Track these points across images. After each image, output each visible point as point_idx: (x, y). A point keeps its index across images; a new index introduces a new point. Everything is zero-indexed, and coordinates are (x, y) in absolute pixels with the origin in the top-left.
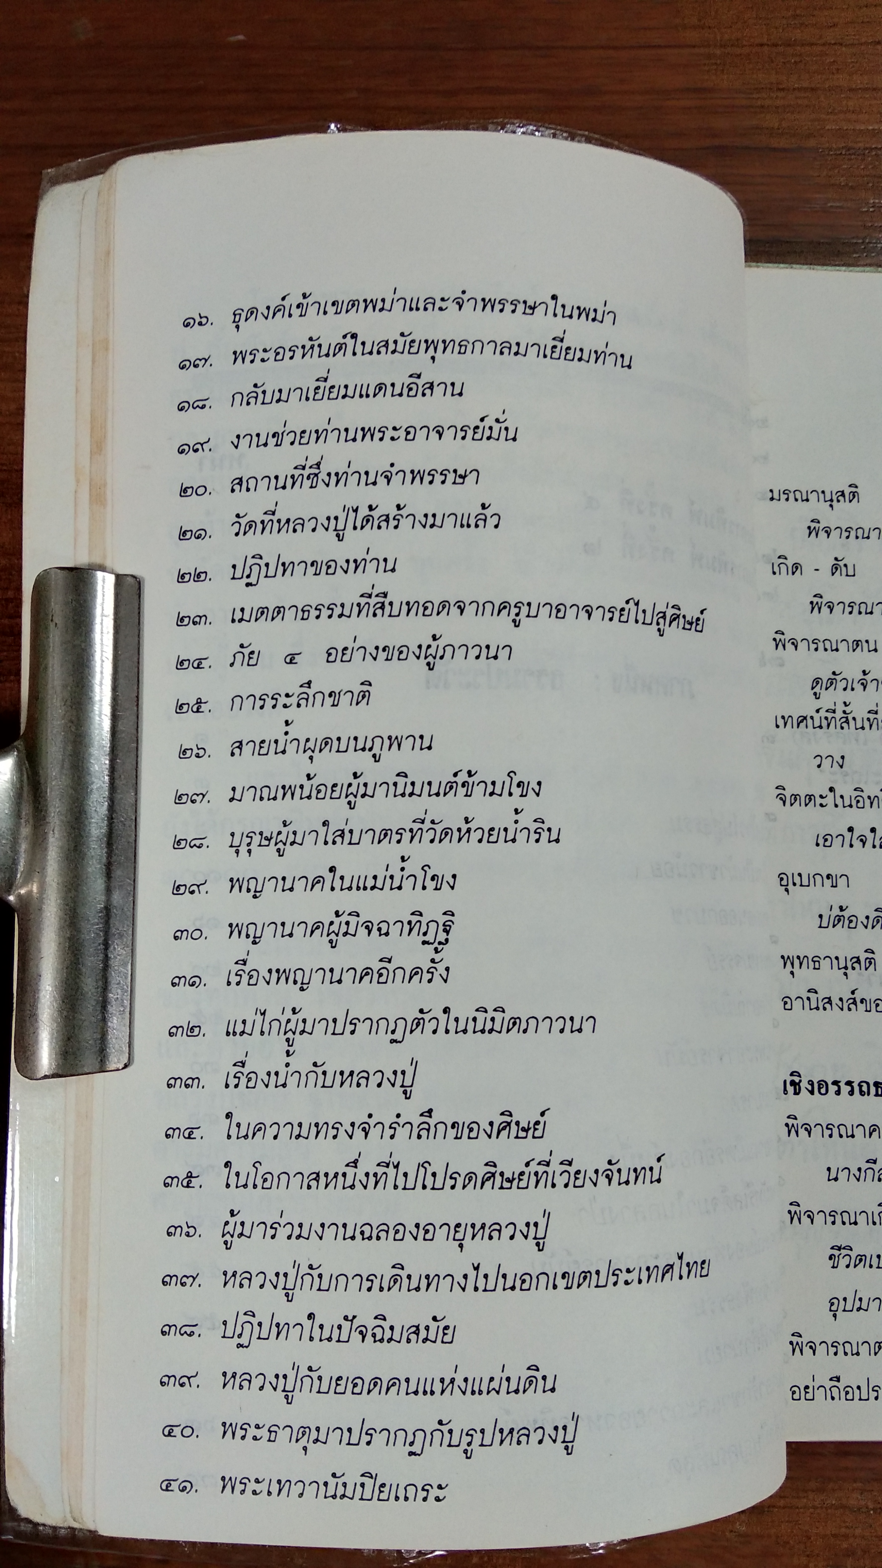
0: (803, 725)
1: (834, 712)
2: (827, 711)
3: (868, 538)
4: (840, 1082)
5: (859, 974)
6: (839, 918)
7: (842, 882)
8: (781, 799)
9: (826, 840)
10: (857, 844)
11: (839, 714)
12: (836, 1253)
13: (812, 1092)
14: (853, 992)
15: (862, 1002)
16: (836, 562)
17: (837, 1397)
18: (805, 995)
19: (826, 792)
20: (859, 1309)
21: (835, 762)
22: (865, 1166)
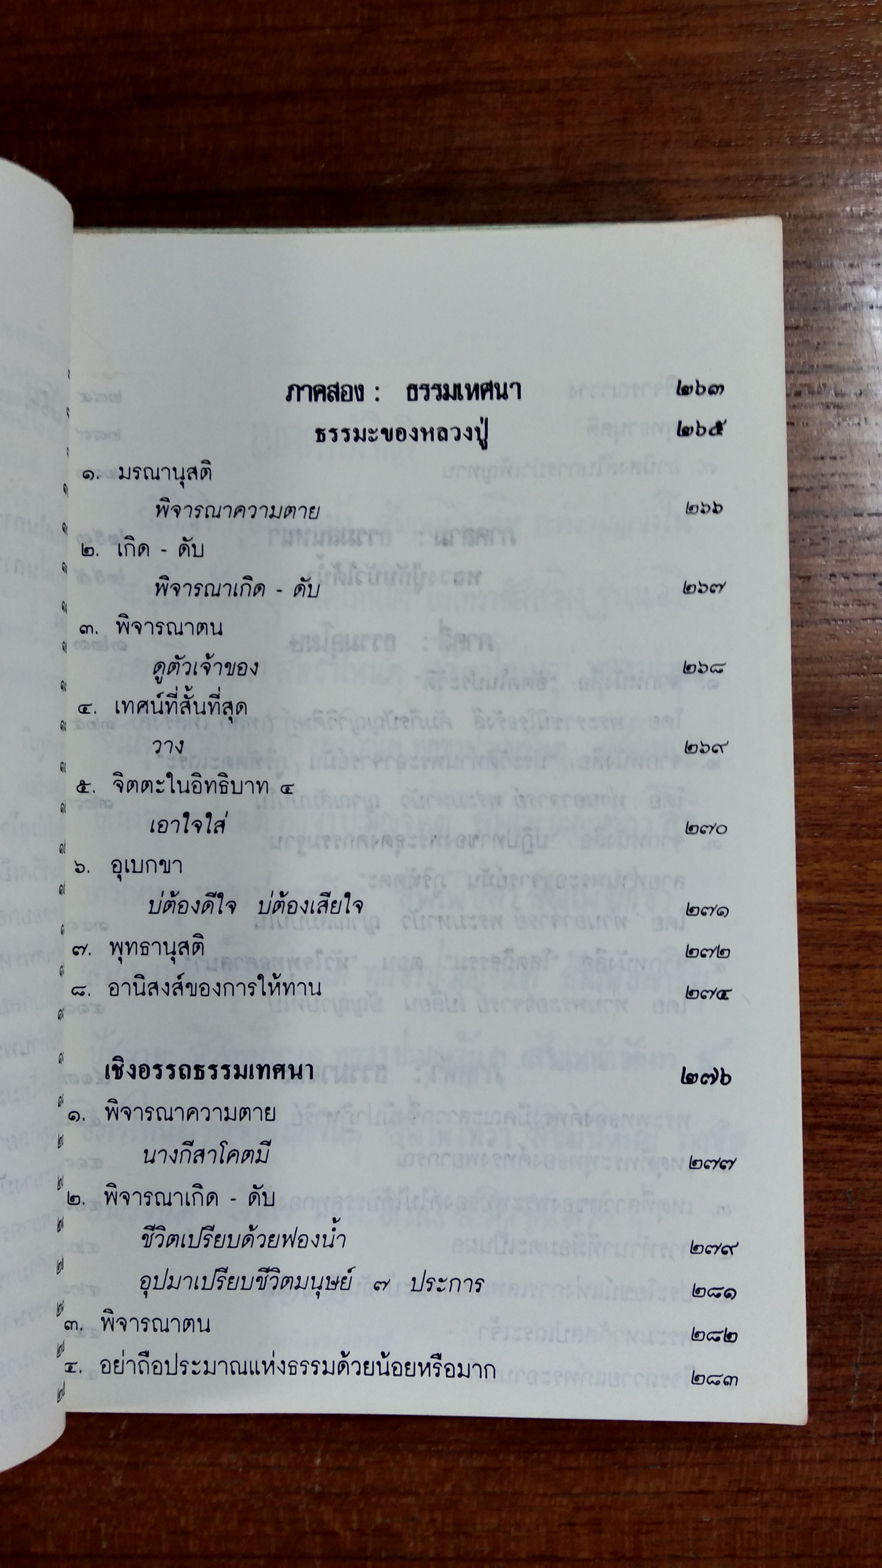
0: (143, 710)
1: (175, 696)
2: (168, 696)
3: (218, 516)
4: (161, 1066)
5: (187, 959)
6: (170, 904)
7: (175, 867)
8: (119, 785)
9: (161, 826)
10: (192, 829)
11: (180, 699)
12: (150, 1232)
13: (133, 1077)
14: (179, 977)
15: (187, 986)
16: (185, 542)
17: (145, 1371)
18: (131, 981)
19: (162, 777)
20: (170, 1287)
21: (174, 747)
22: (181, 1148)
